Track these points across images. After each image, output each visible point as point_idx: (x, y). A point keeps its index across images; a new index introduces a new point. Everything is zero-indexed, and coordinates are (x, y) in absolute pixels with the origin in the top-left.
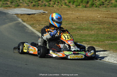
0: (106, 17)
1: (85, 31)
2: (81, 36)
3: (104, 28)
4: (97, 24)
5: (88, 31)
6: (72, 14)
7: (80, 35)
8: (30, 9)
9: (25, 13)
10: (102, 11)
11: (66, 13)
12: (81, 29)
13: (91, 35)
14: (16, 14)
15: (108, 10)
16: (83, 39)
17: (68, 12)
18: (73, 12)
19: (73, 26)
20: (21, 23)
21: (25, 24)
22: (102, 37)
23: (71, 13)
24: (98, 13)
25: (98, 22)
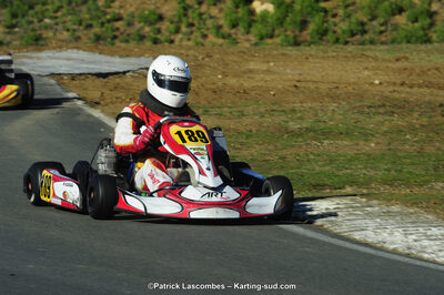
0: (402, 84)
1: (340, 142)
2: (331, 161)
3: (412, 129)
4: (381, 110)
5: (351, 140)
6: (268, 71)
7: (325, 157)
8: (100, 53)
9: (86, 71)
10: (376, 59)
11: (243, 69)
12: (324, 134)
13: (371, 159)
14: (52, 75)
15: (398, 55)
16: (340, 173)
17: (252, 66)
18: (268, 62)
19: (291, 123)
20: (80, 109)
21: (97, 113)
22: (413, 164)
23: (265, 67)
24: (366, 68)
25: (384, 105)
